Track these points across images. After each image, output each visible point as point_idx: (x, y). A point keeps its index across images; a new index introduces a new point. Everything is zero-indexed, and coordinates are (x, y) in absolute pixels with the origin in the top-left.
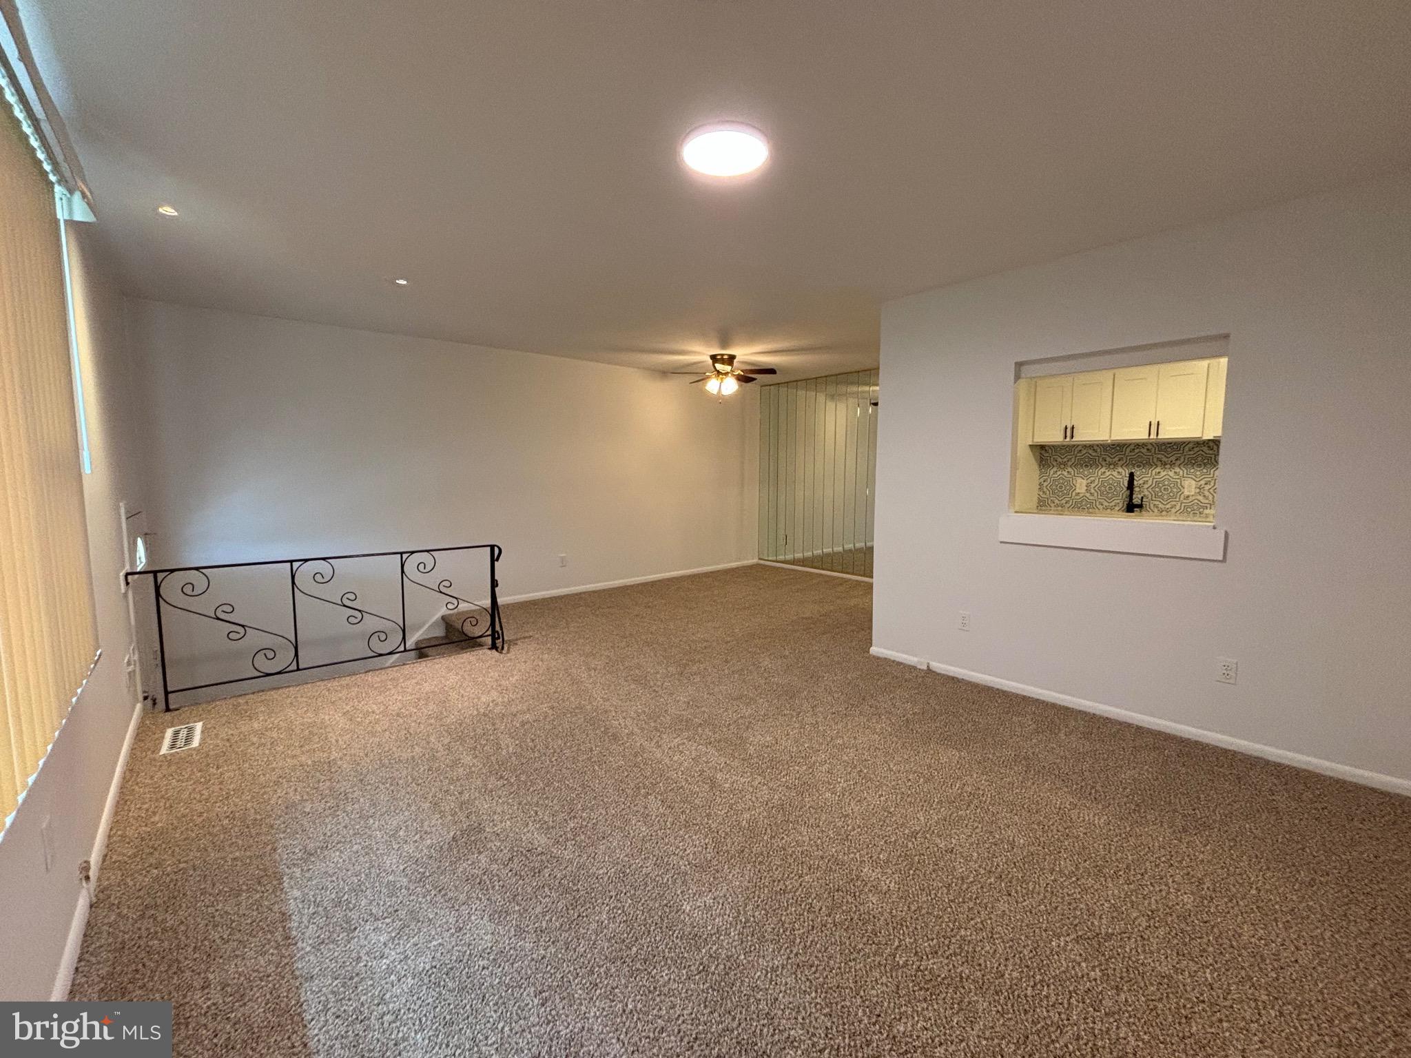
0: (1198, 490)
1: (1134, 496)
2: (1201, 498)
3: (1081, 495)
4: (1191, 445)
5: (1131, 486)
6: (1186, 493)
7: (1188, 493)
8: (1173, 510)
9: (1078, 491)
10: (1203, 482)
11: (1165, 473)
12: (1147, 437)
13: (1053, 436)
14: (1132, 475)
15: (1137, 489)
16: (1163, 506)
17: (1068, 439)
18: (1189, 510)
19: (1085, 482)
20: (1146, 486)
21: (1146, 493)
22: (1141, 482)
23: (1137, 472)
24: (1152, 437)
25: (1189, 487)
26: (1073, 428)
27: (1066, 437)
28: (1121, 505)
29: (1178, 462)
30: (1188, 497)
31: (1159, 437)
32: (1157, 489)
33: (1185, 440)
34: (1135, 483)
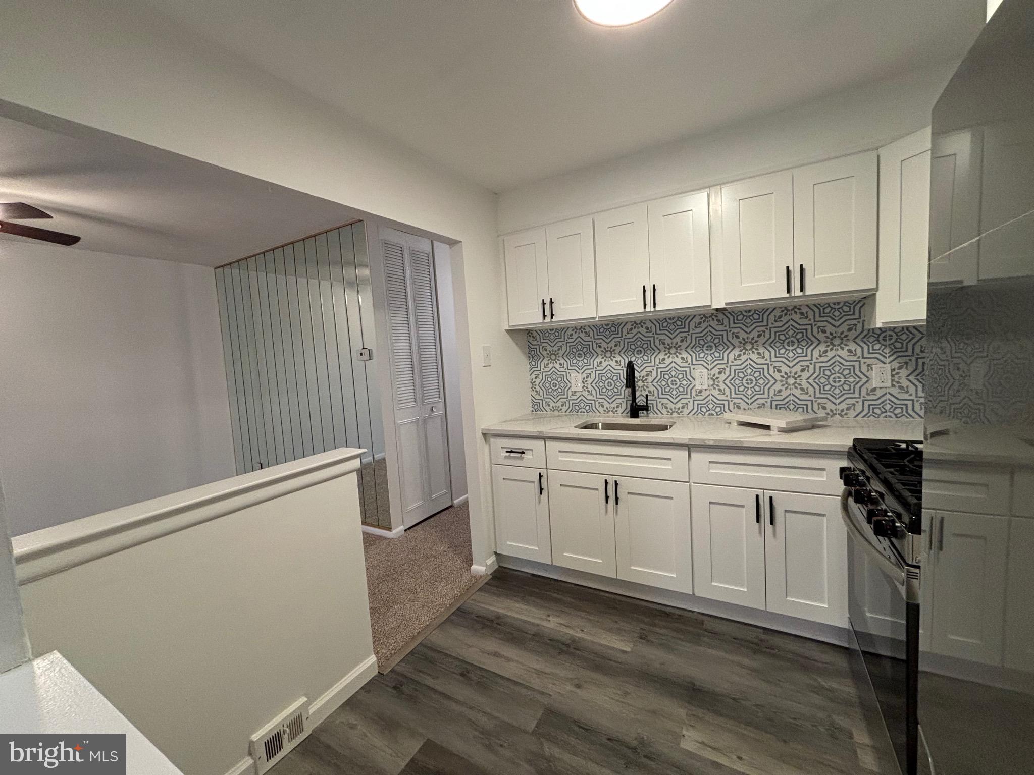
0: (711, 382)
1: (637, 394)
2: (716, 392)
3: (578, 394)
4: (697, 320)
5: (631, 381)
6: (698, 387)
7: (700, 387)
8: (686, 411)
9: (573, 389)
10: (716, 371)
11: (671, 360)
12: (642, 310)
13: (532, 317)
14: (630, 367)
15: (640, 384)
16: (673, 406)
17: (548, 319)
18: (704, 409)
19: (580, 377)
20: (650, 379)
21: (652, 388)
22: (644, 373)
23: (637, 361)
24: (648, 309)
25: (701, 377)
26: (552, 303)
27: (545, 316)
28: (624, 406)
29: (685, 344)
30: (701, 392)
31: (658, 308)
32: (664, 383)
33: (687, 312)
34: (637, 375)
